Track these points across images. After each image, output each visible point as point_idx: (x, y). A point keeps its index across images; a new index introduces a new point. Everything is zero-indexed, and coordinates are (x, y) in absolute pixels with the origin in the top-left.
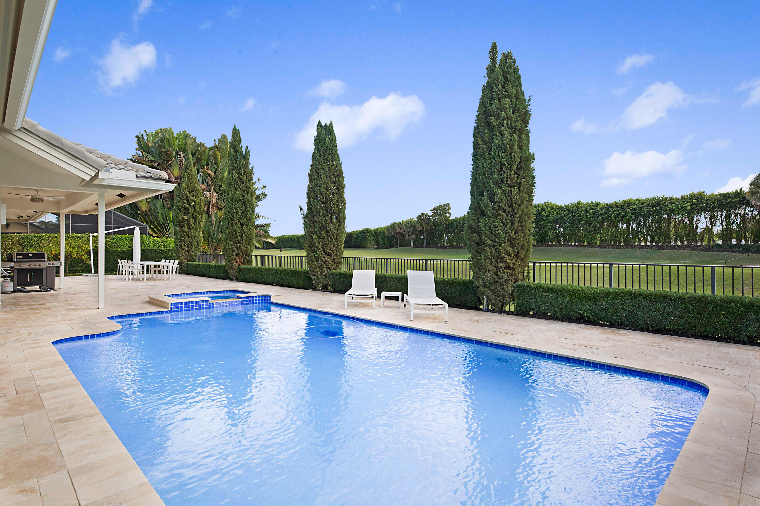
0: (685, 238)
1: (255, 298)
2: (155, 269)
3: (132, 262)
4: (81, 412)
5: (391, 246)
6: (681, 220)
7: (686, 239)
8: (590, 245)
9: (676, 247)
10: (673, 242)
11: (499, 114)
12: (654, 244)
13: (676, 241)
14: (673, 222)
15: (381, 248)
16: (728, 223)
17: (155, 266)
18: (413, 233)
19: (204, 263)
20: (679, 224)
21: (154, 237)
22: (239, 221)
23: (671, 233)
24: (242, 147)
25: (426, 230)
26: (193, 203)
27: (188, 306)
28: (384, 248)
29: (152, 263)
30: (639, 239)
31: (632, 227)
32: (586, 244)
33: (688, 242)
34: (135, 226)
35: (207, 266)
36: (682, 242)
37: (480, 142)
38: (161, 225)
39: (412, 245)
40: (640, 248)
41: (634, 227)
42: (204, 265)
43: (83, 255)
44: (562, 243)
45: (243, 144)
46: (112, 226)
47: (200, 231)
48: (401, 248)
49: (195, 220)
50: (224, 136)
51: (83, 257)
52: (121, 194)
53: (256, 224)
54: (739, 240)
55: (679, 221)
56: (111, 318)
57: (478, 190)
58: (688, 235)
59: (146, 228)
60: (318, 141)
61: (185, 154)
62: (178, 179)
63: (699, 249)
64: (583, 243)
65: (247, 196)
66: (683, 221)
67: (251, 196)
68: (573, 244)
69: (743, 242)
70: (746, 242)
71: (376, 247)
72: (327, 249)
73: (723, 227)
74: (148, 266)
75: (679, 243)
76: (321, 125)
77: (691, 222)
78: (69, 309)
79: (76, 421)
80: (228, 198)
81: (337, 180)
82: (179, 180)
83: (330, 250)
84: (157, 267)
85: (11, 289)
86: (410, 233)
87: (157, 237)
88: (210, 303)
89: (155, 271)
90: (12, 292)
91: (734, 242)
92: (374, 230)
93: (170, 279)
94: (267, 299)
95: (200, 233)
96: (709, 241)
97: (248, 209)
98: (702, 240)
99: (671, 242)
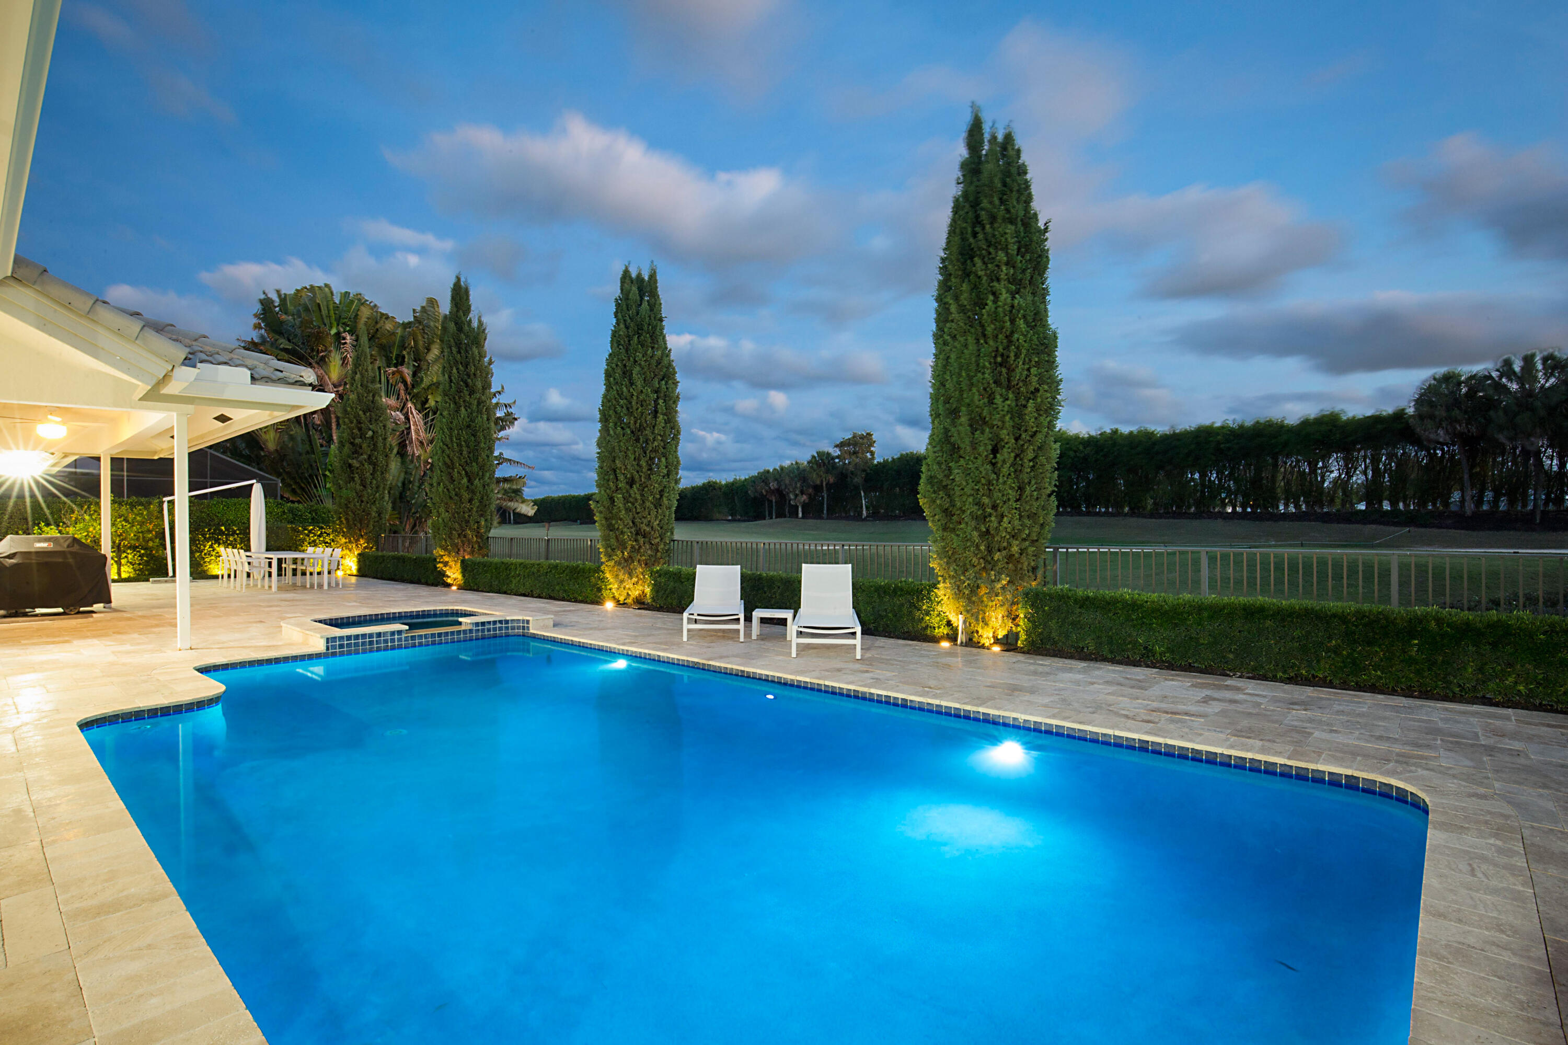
0: (1302, 499)
1: (498, 625)
2: (294, 567)
3: (248, 554)
4: (133, 890)
5: (759, 516)
6: (1295, 466)
7: (1304, 501)
8: (1134, 512)
9: (1286, 517)
10: (1281, 507)
11: (990, 253)
12: (1249, 510)
13: (1286, 506)
14: (1282, 469)
15: (739, 520)
16: (1376, 471)
17: (295, 561)
18: (802, 493)
19: (393, 553)
20: (1292, 473)
21: (293, 502)
22: (464, 469)
23: (1279, 490)
24: (470, 320)
25: (826, 485)
26: (370, 433)
27: (363, 644)
28: (745, 521)
29: (289, 555)
30: (1223, 500)
31: (1210, 478)
32: (1126, 509)
33: (1307, 506)
34: (254, 481)
35: (398, 559)
36: (1297, 506)
37: (953, 308)
38: (306, 478)
39: (800, 515)
40: (1224, 519)
41: (1212, 479)
42: (394, 558)
43: (151, 539)
44: (1084, 509)
45: (473, 316)
46: (209, 480)
47: (384, 488)
48: (778, 519)
49: (374, 468)
50: (432, 302)
51: (151, 544)
52: (222, 415)
53: (497, 475)
54: (1394, 504)
55: (1293, 468)
56: (204, 670)
57: (947, 405)
58: (1307, 495)
59: (276, 484)
60: (624, 307)
61: (354, 337)
62: (340, 386)
63: (1327, 518)
64: (1123, 507)
65: (481, 420)
66: (1299, 467)
67: (488, 419)
68: (1103, 510)
69: (1401, 505)
70: (1406, 505)
71: (730, 518)
72: (642, 523)
73: (1367, 479)
74: (280, 561)
75: (1292, 509)
76: (630, 277)
77: (1313, 470)
78: (119, 652)
79: (121, 913)
80: (441, 422)
81: (664, 387)
82: (341, 389)
83: (648, 525)
84: (299, 562)
86: (797, 492)
87: (299, 502)
88: (406, 637)
89: (295, 570)
91: (1386, 506)
92: (727, 485)
93: (326, 587)
94: (524, 627)
95: (383, 493)
96: (1343, 504)
97: (482, 445)
98: (1332, 501)
99: (1278, 507)
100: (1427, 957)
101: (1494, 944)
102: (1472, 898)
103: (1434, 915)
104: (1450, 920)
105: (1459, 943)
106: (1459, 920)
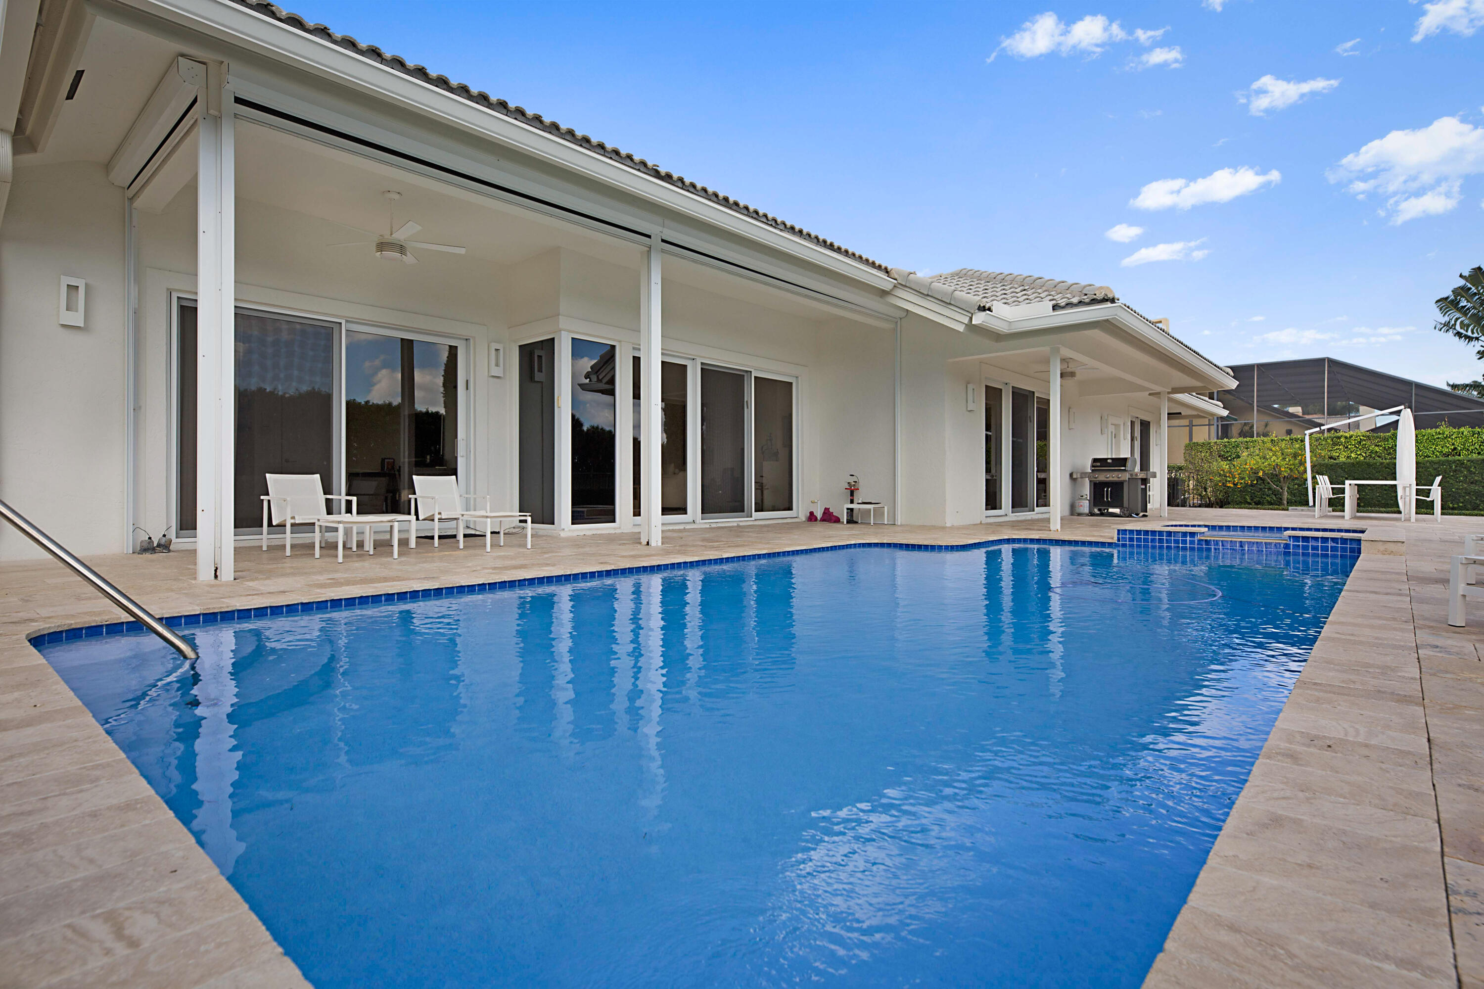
1: (1330, 544)
27: (1153, 540)
34: (1402, 407)
85: (1087, 511)
88: (1199, 541)
90: (1087, 515)
100: (114, 761)
101: (30, 813)
102: (91, 861)
103: (137, 802)
104: (109, 808)
105: (81, 791)
106: (95, 816)
